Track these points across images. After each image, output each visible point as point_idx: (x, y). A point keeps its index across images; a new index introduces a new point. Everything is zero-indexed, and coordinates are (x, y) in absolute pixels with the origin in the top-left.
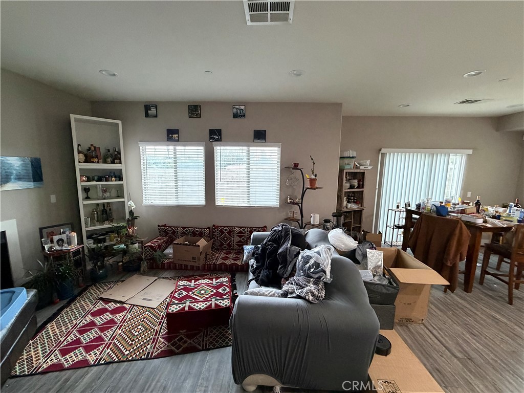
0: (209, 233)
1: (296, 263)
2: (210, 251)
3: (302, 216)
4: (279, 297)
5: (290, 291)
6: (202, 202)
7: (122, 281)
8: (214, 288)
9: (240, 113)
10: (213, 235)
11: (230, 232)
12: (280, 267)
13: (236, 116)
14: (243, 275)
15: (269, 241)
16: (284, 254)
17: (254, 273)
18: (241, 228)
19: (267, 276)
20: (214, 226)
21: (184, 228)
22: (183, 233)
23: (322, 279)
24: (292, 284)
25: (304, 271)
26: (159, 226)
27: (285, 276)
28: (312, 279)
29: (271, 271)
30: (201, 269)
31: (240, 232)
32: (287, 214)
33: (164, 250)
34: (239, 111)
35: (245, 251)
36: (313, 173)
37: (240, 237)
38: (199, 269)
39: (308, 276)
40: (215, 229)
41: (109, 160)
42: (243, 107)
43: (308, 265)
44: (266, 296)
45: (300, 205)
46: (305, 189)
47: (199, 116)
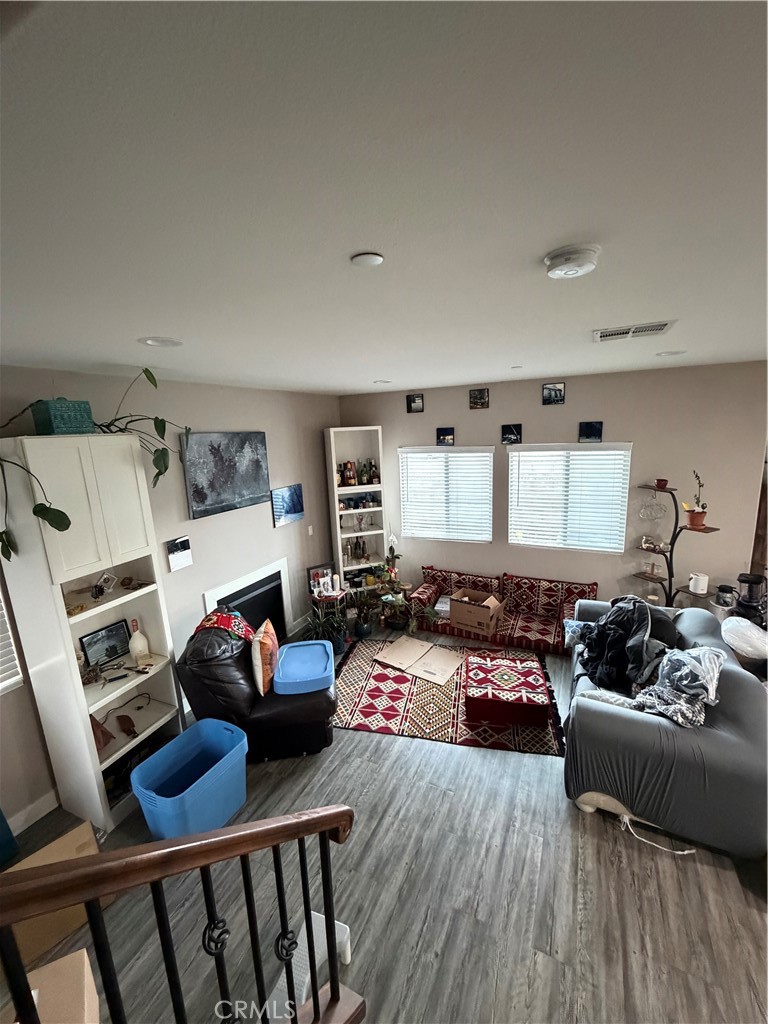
0: (499, 586)
1: (658, 665)
2: (501, 616)
3: (671, 575)
4: (631, 708)
5: (649, 704)
6: (487, 536)
7: (391, 642)
8: (522, 674)
9: (556, 396)
10: (504, 589)
11: (532, 587)
12: (630, 666)
13: (547, 401)
14: (558, 661)
15: (611, 623)
16: (638, 650)
17: (584, 664)
18: (551, 582)
19: (608, 675)
20: (505, 574)
21: (460, 574)
22: (459, 582)
23: (701, 697)
24: (651, 695)
25: (672, 681)
26: (423, 568)
27: (639, 681)
28: (684, 695)
29: (615, 669)
30: (490, 640)
31: (550, 589)
32: (639, 564)
33: (434, 606)
34: (553, 393)
35: (567, 629)
36: (698, 503)
37: (550, 596)
38: (487, 641)
39: (678, 690)
40: (507, 580)
41: (365, 479)
42: (560, 386)
43: (679, 674)
44: (611, 703)
45: (668, 554)
46: (678, 530)
47: (485, 405)
